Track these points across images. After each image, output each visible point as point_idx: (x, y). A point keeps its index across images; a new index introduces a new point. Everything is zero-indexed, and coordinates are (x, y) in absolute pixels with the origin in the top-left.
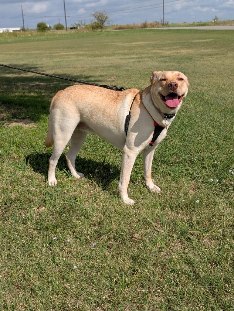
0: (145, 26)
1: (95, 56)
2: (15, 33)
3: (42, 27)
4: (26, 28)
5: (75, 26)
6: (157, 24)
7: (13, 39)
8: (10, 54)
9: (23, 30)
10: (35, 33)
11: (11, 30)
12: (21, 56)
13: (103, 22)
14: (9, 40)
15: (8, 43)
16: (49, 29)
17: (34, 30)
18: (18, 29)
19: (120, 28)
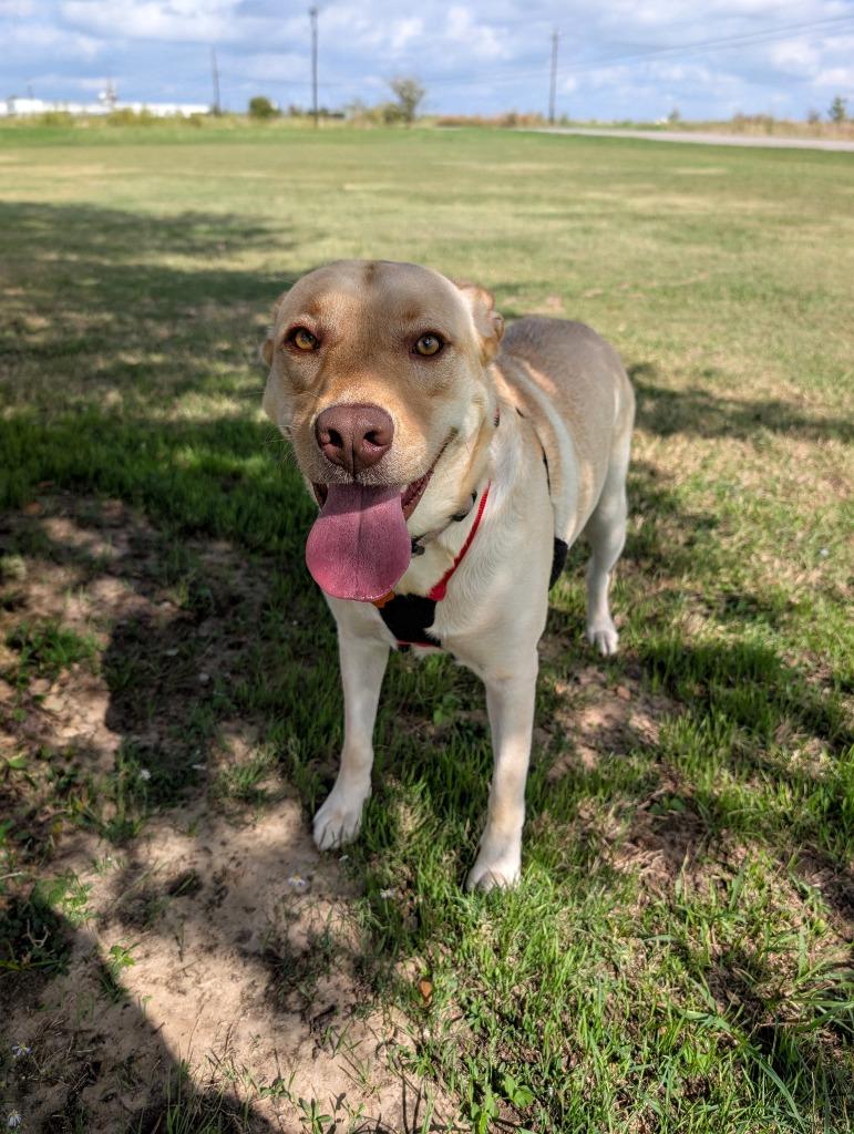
0: (511, 121)
1: (431, 199)
2: (195, 120)
3: (261, 109)
4: (222, 108)
5: (341, 110)
6: (539, 120)
7: (193, 132)
8: (183, 177)
9: (216, 112)
10: (246, 123)
11: (188, 110)
12: (212, 186)
13: (410, 103)
14: (180, 136)
15: (176, 142)
16: (277, 114)
17: (241, 115)
18: (204, 109)
19: (449, 123)
